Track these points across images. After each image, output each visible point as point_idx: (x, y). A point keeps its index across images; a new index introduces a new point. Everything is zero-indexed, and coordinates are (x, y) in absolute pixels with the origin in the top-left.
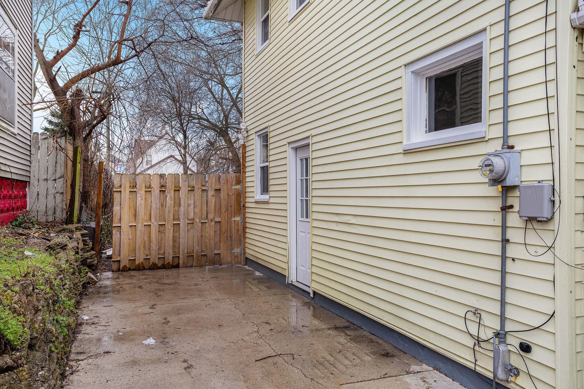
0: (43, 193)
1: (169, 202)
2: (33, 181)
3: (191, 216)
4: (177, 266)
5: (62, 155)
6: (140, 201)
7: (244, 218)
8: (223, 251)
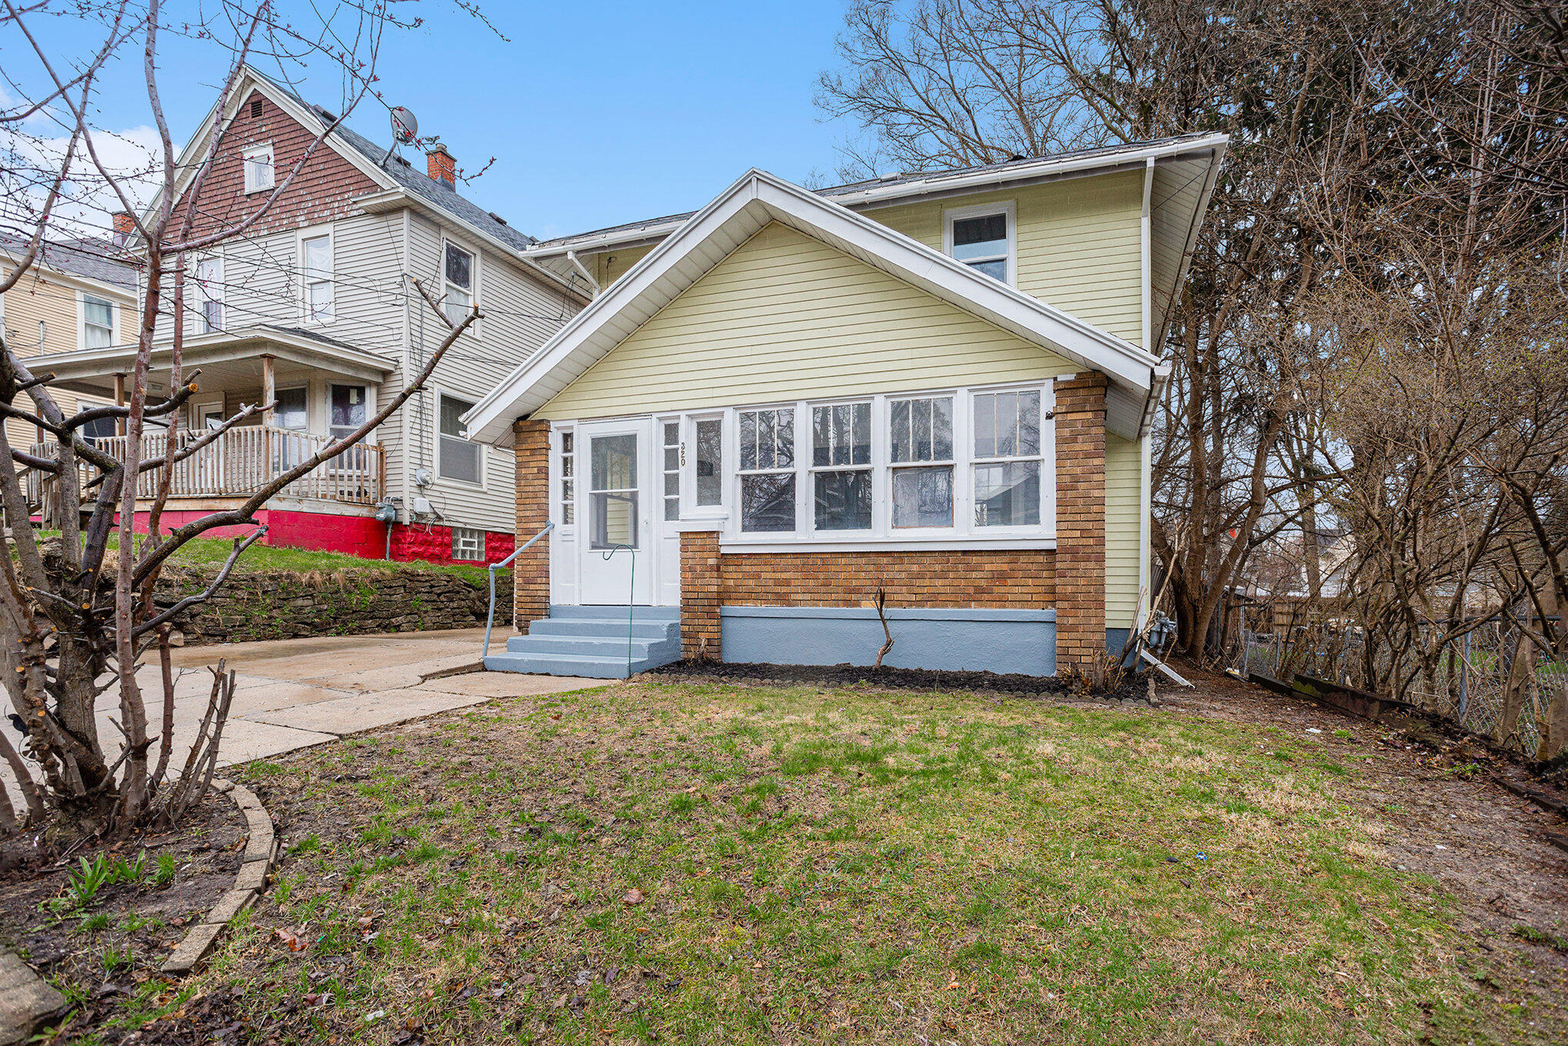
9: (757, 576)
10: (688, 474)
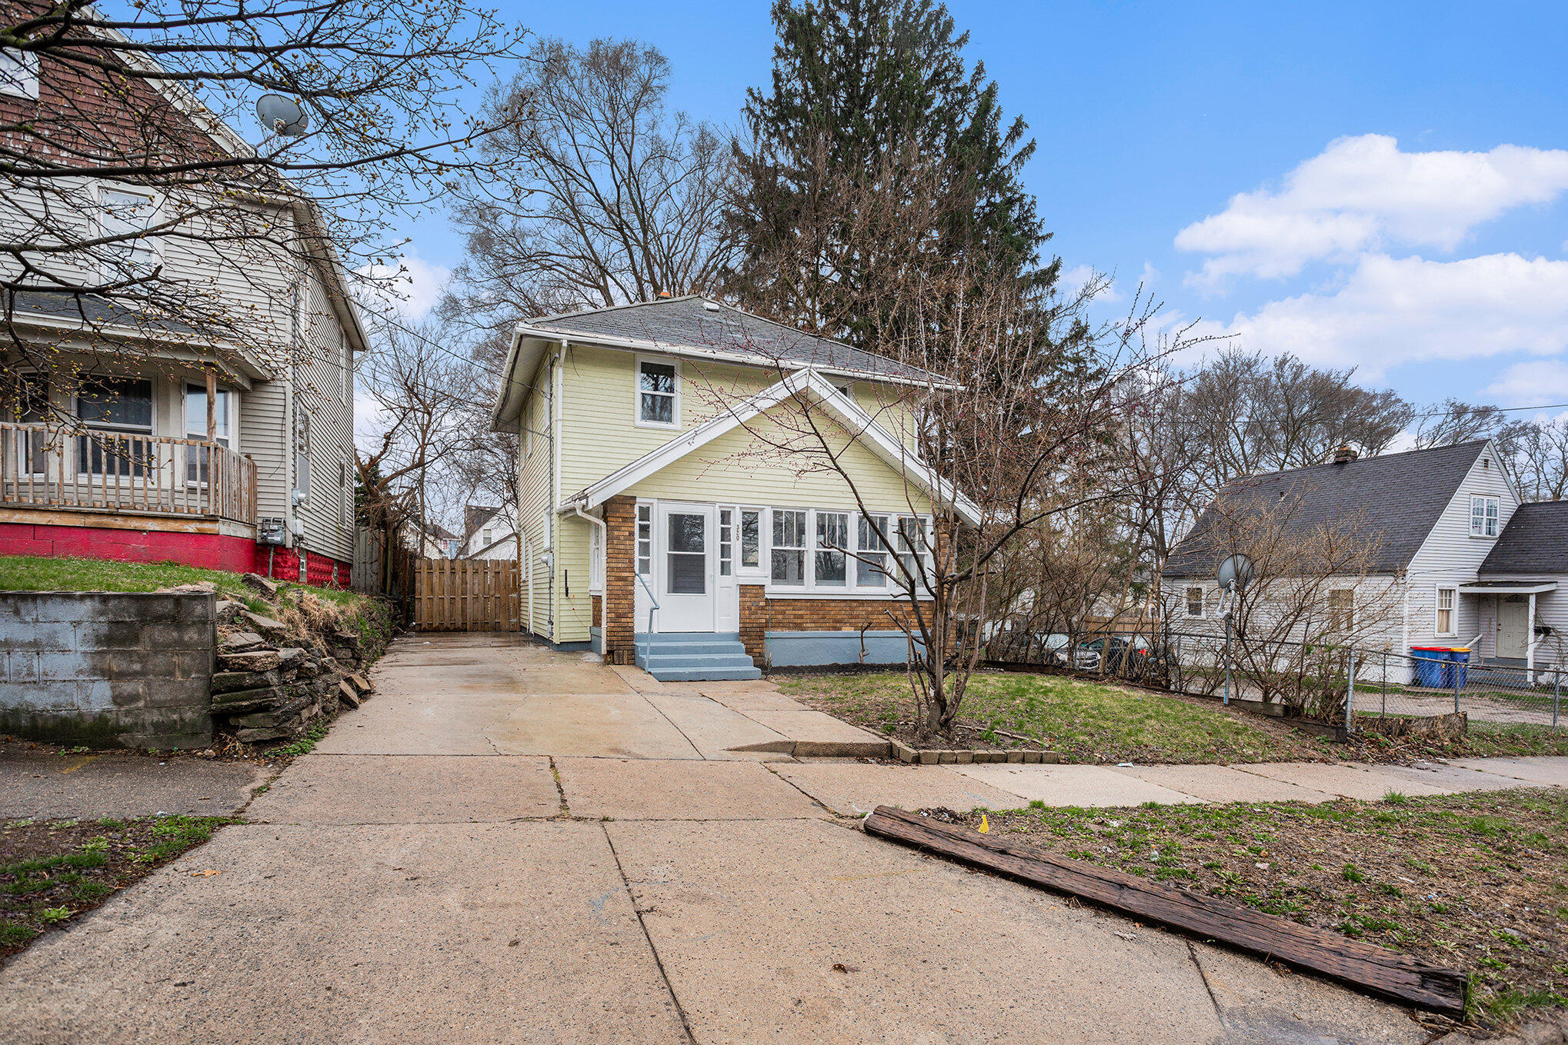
0: (362, 572)
1: (458, 581)
2: (356, 564)
3: (476, 592)
4: (465, 630)
5: (376, 545)
6: (435, 580)
7: (520, 595)
8: (501, 620)
9: (783, 613)
10: (736, 544)
